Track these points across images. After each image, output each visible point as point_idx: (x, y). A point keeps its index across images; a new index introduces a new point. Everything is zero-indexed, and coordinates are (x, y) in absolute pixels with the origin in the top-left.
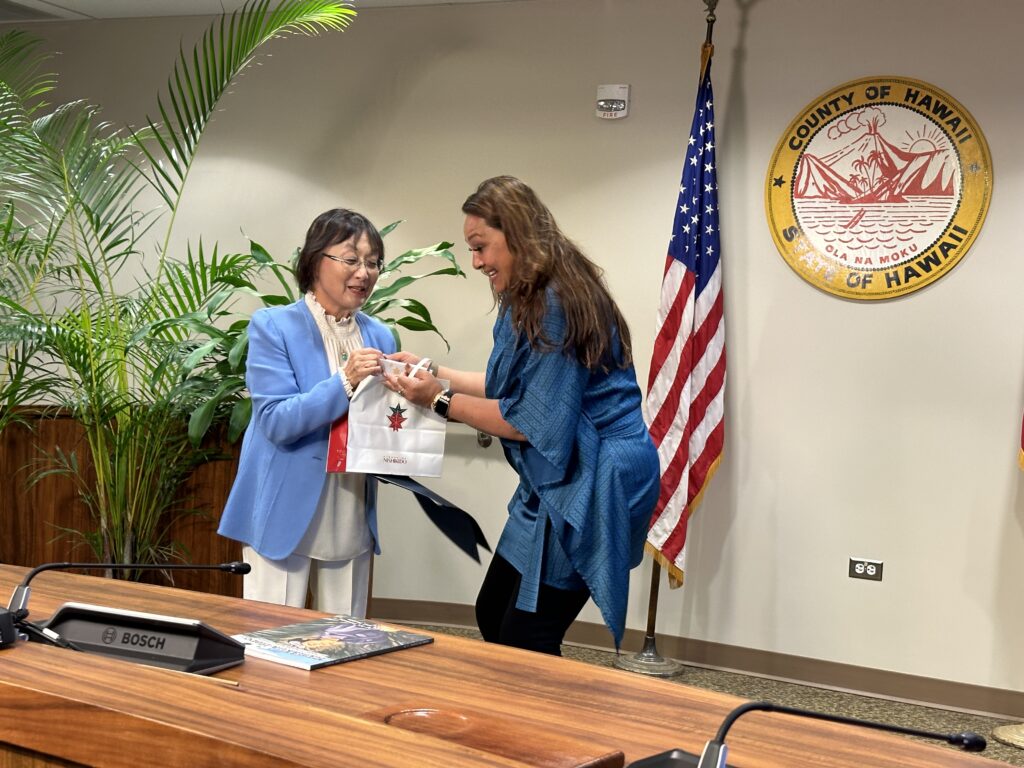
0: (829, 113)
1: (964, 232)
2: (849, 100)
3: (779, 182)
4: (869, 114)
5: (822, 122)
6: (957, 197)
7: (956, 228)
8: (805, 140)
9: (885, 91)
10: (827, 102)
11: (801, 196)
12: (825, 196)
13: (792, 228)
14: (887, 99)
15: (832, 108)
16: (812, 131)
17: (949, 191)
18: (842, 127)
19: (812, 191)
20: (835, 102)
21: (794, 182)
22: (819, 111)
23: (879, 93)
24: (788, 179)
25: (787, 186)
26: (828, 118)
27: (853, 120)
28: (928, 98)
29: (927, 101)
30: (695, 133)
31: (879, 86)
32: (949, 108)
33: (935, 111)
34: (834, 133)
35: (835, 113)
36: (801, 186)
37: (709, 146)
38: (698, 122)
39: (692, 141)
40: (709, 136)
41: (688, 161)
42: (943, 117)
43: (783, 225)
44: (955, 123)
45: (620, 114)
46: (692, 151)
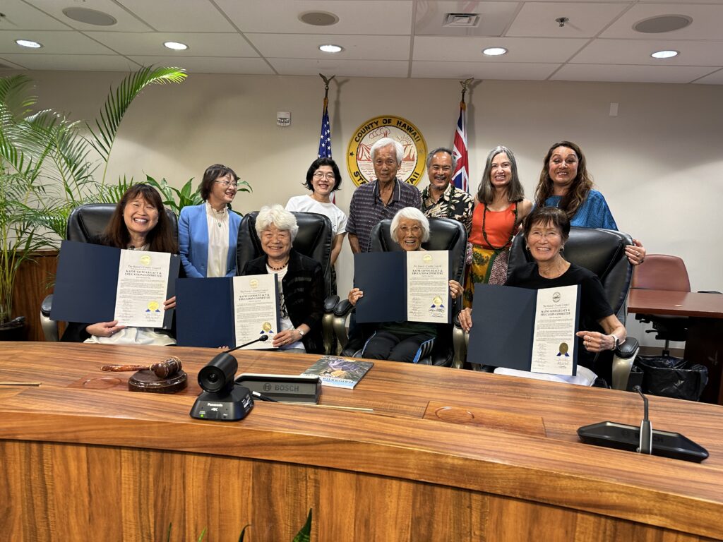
0: (369, 128)
1: (418, 174)
2: (377, 123)
3: (352, 154)
4: (384, 129)
5: (367, 132)
6: (415, 162)
7: (416, 173)
8: (361, 138)
9: (389, 121)
10: (368, 124)
11: (360, 160)
12: (369, 160)
13: (357, 172)
14: (390, 124)
15: (370, 126)
16: (363, 135)
17: (413, 160)
18: (374, 134)
19: (364, 158)
20: (371, 124)
21: (357, 155)
22: (366, 127)
23: (387, 122)
24: (355, 153)
25: (354, 156)
26: (369, 130)
27: (378, 132)
28: (405, 124)
29: (404, 126)
30: (323, 133)
31: (387, 119)
32: (413, 129)
33: (408, 130)
34: (372, 136)
35: (371, 128)
36: (360, 156)
37: (329, 139)
38: (324, 130)
39: (322, 137)
40: (328, 136)
41: (321, 145)
42: (410, 132)
43: (354, 170)
44: (415, 134)
45: (287, 124)
46: (322, 141)
